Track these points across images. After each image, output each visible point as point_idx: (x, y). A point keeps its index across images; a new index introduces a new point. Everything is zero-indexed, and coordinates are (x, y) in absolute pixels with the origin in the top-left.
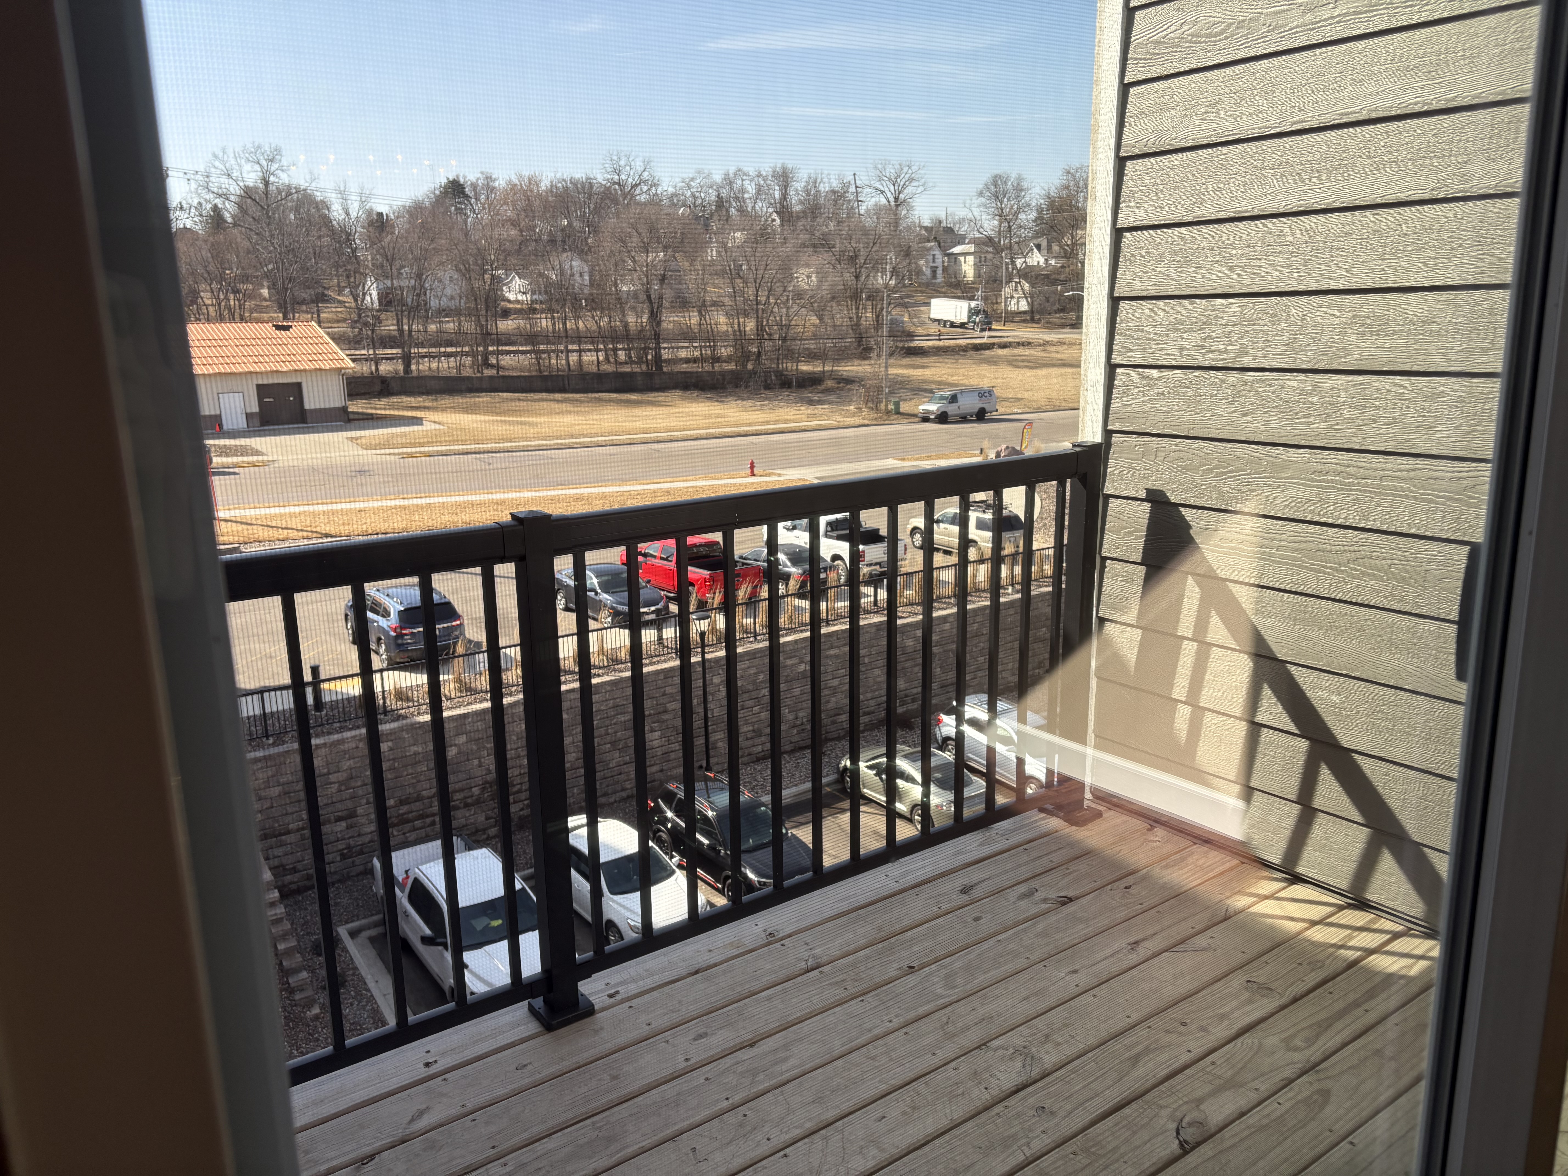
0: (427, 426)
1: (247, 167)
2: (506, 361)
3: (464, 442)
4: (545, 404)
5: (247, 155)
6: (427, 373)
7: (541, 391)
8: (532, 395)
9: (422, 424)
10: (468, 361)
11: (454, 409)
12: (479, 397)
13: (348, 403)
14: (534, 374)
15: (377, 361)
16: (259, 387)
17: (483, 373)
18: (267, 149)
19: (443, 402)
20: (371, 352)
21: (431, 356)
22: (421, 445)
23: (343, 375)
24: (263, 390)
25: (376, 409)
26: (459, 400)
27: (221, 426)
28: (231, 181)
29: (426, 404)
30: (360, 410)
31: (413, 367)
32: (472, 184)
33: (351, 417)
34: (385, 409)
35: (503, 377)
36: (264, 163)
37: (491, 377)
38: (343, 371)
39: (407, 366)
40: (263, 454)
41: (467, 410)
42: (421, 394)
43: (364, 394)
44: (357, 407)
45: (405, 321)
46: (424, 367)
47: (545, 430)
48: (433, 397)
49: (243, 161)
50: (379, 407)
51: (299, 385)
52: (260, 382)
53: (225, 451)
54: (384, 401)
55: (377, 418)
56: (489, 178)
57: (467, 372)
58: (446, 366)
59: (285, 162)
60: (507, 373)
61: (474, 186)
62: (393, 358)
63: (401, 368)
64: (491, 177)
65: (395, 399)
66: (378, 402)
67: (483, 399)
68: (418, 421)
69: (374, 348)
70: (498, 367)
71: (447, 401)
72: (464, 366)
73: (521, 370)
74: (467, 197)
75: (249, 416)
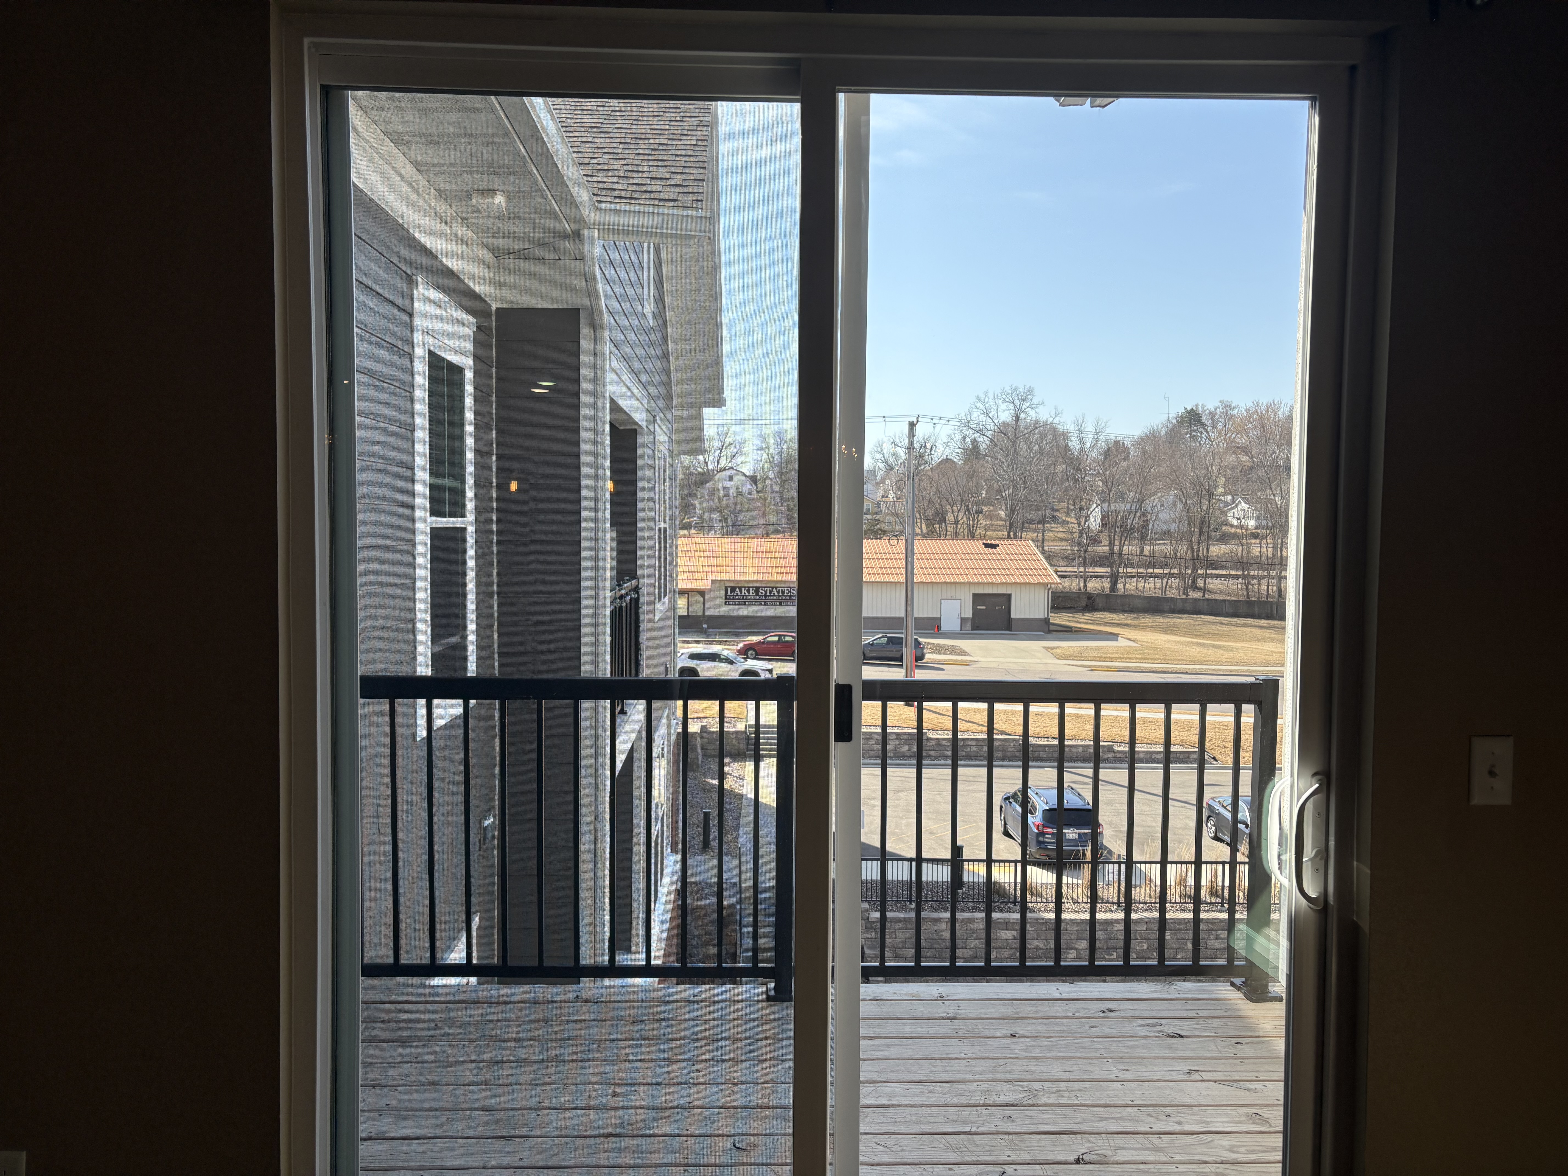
0: (1122, 642)
1: (1003, 406)
2: (1214, 584)
3: (1154, 660)
4: (1248, 630)
5: (1004, 396)
6: (1132, 592)
7: (1246, 616)
8: (1236, 619)
9: (1117, 640)
10: (1175, 582)
11: (1154, 628)
12: (1180, 618)
13: (1050, 614)
14: (1241, 599)
15: (1086, 578)
16: (976, 596)
17: (1188, 595)
18: (1021, 390)
19: (1143, 621)
20: (1082, 569)
21: (1138, 576)
22: (1112, 660)
23: (1049, 590)
24: (978, 598)
25: (1078, 622)
26: (1160, 620)
27: (939, 627)
28: (988, 419)
29: (1129, 622)
30: (1064, 623)
31: (1120, 586)
32: (1210, 413)
33: (1052, 628)
34: (1087, 623)
35: (1208, 600)
36: (1017, 402)
37: (1196, 600)
38: (1049, 586)
39: (1114, 584)
40: (968, 655)
41: (1166, 630)
42: (1124, 611)
43: (1070, 608)
44: (1061, 619)
45: (1117, 543)
46: (1130, 586)
47: (1240, 655)
48: (1135, 616)
49: (1000, 401)
50: (1082, 620)
51: (1009, 596)
52: (977, 592)
53: (938, 649)
54: (1088, 616)
55: (1075, 631)
56: (1228, 406)
57: (1172, 594)
58: (1152, 587)
59: (1035, 401)
60: (1213, 597)
61: (1212, 415)
62: (1102, 577)
63: (1107, 584)
64: (1230, 406)
65: (1098, 615)
66: (1081, 617)
67: (1185, 620)
68: (1114, 637)
69: (1085, 565)
70: (1204, 590)
71: (1148, 620)
72: (1171, 587)
73: (1229, 594)
74: (1203, 425)
75: (963, 620)
